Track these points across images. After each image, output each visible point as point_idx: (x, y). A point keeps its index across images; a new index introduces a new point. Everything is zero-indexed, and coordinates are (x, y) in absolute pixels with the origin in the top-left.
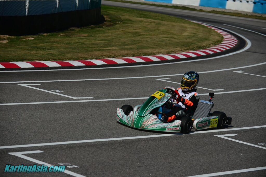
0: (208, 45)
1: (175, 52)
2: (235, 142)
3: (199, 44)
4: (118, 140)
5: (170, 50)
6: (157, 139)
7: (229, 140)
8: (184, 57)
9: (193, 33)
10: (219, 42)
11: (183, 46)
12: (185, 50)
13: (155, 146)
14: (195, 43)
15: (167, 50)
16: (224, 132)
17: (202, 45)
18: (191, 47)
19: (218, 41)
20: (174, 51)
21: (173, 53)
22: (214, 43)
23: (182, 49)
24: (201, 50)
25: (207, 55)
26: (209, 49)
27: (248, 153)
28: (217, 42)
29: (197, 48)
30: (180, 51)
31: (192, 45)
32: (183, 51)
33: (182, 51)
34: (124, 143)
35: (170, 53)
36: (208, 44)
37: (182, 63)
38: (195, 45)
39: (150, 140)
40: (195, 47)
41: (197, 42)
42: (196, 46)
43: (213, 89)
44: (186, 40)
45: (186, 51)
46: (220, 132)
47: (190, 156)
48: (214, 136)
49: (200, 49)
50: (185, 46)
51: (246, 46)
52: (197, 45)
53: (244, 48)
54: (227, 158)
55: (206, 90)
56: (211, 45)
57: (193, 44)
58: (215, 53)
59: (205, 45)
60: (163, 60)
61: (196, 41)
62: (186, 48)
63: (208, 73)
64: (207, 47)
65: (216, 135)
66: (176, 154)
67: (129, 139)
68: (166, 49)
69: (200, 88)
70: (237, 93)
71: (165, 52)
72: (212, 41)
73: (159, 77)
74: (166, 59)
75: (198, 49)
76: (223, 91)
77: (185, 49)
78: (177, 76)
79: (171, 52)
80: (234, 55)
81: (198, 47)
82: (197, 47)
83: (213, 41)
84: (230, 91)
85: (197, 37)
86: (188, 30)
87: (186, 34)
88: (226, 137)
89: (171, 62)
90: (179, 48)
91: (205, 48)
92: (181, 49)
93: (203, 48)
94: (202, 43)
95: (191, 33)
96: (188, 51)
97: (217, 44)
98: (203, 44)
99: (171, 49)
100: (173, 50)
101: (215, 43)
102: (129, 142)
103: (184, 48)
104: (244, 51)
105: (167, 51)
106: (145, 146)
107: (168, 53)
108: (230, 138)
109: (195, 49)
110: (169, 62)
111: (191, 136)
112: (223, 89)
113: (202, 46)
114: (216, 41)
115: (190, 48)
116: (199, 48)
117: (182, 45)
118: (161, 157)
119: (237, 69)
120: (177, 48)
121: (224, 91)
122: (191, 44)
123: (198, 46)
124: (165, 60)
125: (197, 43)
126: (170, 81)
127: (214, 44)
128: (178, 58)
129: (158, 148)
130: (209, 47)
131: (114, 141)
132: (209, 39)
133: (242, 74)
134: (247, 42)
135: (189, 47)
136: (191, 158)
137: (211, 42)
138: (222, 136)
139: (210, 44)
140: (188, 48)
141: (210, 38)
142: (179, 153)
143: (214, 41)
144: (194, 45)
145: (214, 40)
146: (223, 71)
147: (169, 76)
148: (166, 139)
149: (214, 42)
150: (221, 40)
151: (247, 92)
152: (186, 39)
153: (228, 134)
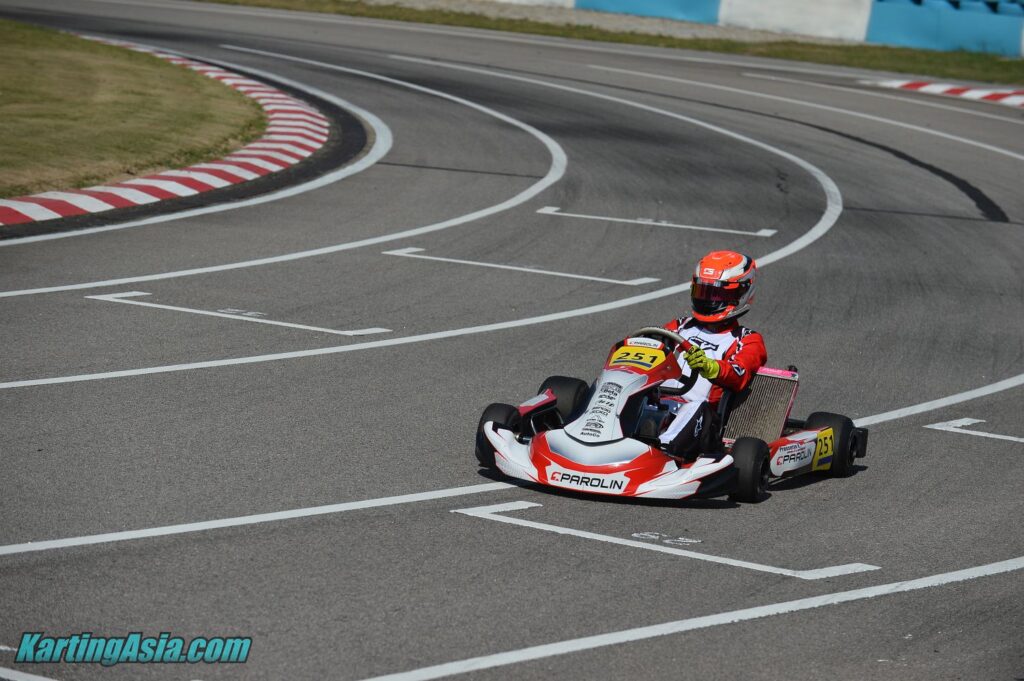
0: (221, 143)
1: (104, 180)
2: (542, 531)
3: (184, 138)
4: (97, 544)
5: (83, 174)
6: (240, 532)
7: (519, 527)
8: (151, 199)
9: (133, 92)
10: (256, 126)
11: (125, 149)
12: (140, 169)
13: (252, 560)
14: (167, 135)
15: (68, 170)
16: (478, 494)
17: (200, 143)
18: (160, 155)
19: (251, 125)
20: (97, 174)
21: (94, 181)
22: (240, 134)
23: (128, 166)
24: (204, 166)
25: (235, 184)
26: (234, 159)
27: (613, 570)
28: (249, 129)
29: (183, 159)
30: (121, 171)
31: (159, 143)
32: (132, 174)
33: (128, 172)
34: (124, 554)
35: (85, 182)
36: (221, 139)
37: (154, 225)
38: (171, 145)
39: (217, 538)
40: (173, 155)
41: (173, 130)
42: (175, 148)
43: (342, 327)
44: (123, 124)
45: (144, 171)
46: (466, 496)
47: (405, 590)
48: (452, 511)
49: (196, 162)
50: (132, 149)
51: (374, 143)
52: (177, 143)
53: (371, 147)
54: (549, 593)
55: (316, 333)
56: (232, 141)
57: (159, 139)
58: (263, 177)
59: (207, 142)
60: (73, 214)
61: (165, 128)
62: (139, 161)
63: (283, 262)
64: (220, 150)
65: (457, 507)
66: (348, 586)
67: (137, 540)
68: (63, 168)
69: (289, 329)
70: (445, 339)
71: (63, 180)
72: (228, 124)
73: (97, 288)
74: (81, 210)
75: (187, 161)
76: (385, 333)
77: (136, 165)
78: (169, 280)
79: (87, 178)
80: (343, 179)
81: (186, 153)
82: (181, 153)
83: (232, 125)
84: (413, 334)
85: (159, 111)
86: (104, 81)
87: (103, 96)
88: (499, 513)
89: (108, 223)
90: (111, 162)
91: (211, 155)
92: (121, 166)
93: (205, 155)
94: (193, 136)
95: (126, 92)
96: (151, 171)
97: (253, 136)
98: (196, 139)
99: (84, 166)
100: (94, 172)
101: (242, 134)
102: (142, 549)
103: (134, 161)
104: (378, 163)
105: (68, 174)
106: (212, 563)
107: (78, 186)
108: (519, 517)
109: (178, 163)
110: (102, 225)
111: (363, 515)
112: (381, 327)
113: (200, 146)
114: (242, 122)
115: (157, 160)
116: (192, 156)
117: (119, 147)
118: (296, 597)
119: (391, 242)
120: (102, 159)
121: (390, 333)
122: (152, 140)
123: (184, 149)
124: (77, 216)
125: (174, 136)
126: (152, 302)
127: (240, 137)
128: (126, 205)
129: (268, 567)
130: (227, 152)
131: (82, 547)
132: (211, 116)
133: (423, 260)
134: (366, 122)
135: (149, 153)
136: (412, 599)
137: (226, 130)
138: (483, 512)
139: (226, 140)
140: (149, 158)
141: (211, 111)
142: (358, 580)
143: (236, 125)
144: (165, 144)
145: (233, 121)
146: (338, 252)
147: (138, 283)
148: (274, 530)
149: (238, 130)
150: (256, 116)
151: (481, 334)
152: (124, 122)
153: (498, 501)
